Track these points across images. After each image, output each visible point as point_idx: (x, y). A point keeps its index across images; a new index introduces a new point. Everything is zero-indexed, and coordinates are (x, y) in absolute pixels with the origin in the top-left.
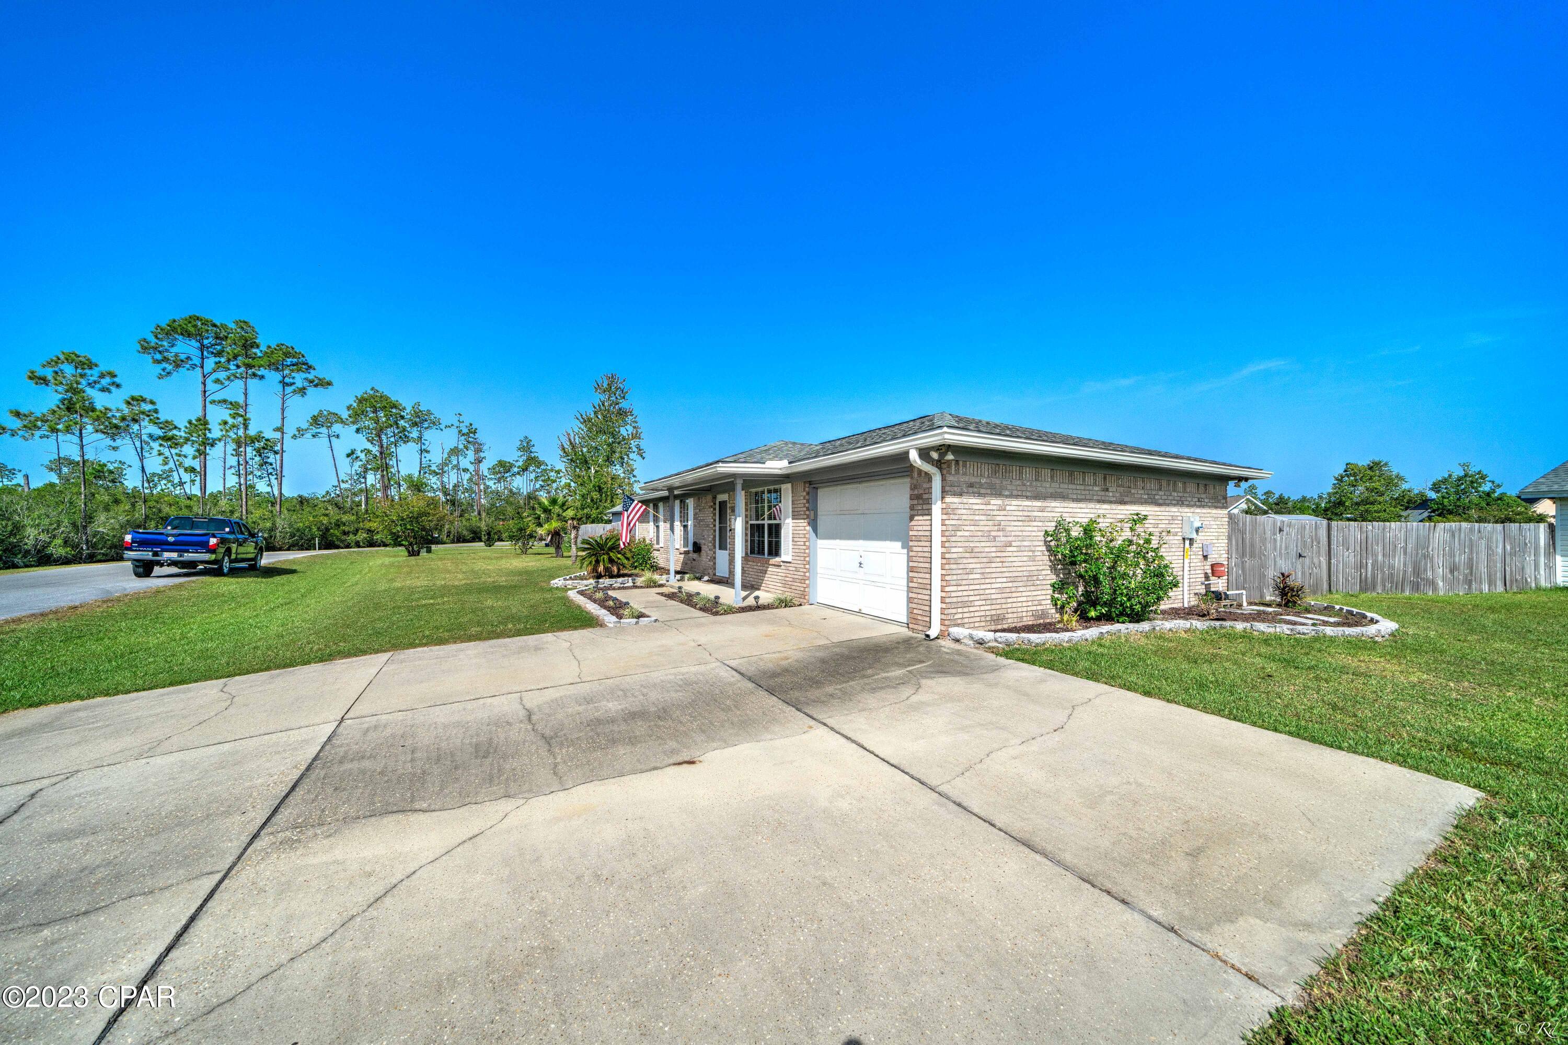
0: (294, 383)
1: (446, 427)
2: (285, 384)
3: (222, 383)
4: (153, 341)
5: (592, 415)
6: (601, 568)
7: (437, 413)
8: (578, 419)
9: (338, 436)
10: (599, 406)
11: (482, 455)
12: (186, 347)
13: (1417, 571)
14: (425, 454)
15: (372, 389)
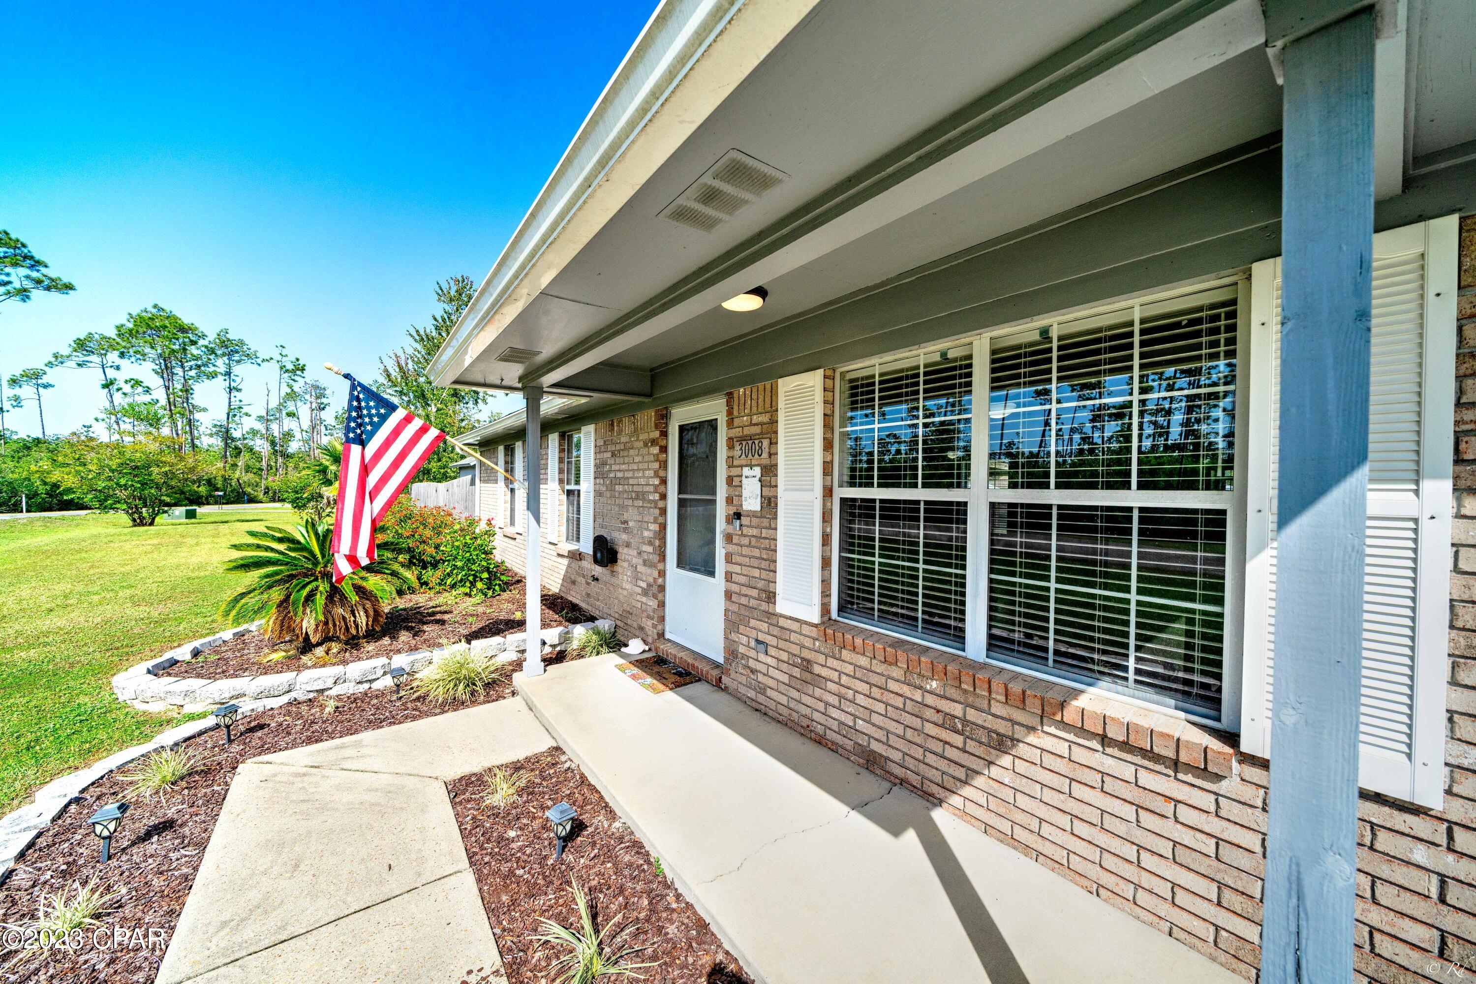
0: (9, 283)
1: (263, 360)
5: (434, 334)
7: (252, 344)
8: (411, 336)
10: (444, 320)
11: (324, 400)
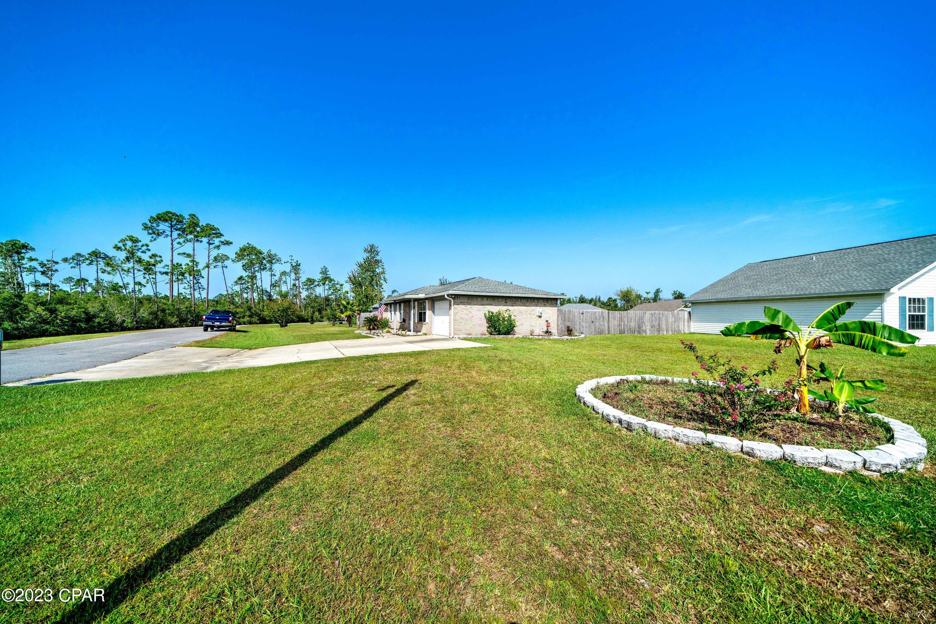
0: (214, 243)
1: (284, 262)
2: (210, 244)
3: (181, 244)
4: (149, 224)
5: (363, 263)
6: (371, 327)
8: (356, 264)
9: (226, 267)
10: (366, 259)
12: (164, 227)
13: (639, 327)
14: (273, 277)
15: (248, 243)
